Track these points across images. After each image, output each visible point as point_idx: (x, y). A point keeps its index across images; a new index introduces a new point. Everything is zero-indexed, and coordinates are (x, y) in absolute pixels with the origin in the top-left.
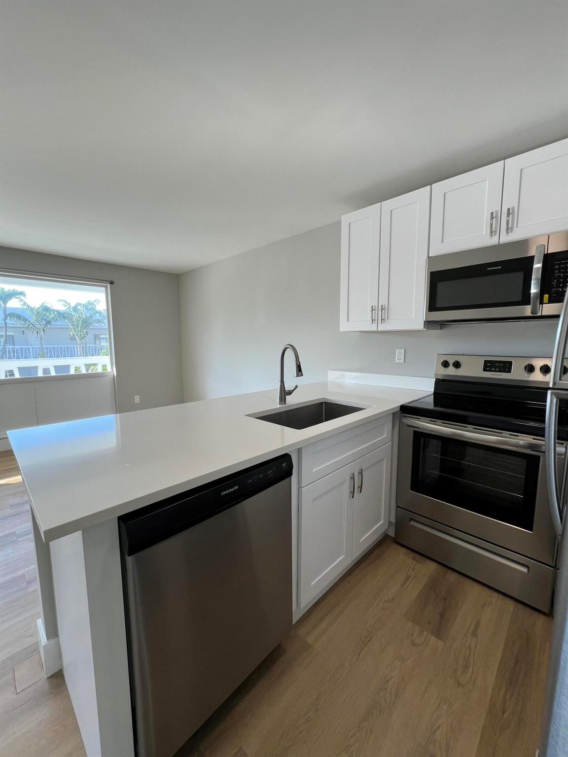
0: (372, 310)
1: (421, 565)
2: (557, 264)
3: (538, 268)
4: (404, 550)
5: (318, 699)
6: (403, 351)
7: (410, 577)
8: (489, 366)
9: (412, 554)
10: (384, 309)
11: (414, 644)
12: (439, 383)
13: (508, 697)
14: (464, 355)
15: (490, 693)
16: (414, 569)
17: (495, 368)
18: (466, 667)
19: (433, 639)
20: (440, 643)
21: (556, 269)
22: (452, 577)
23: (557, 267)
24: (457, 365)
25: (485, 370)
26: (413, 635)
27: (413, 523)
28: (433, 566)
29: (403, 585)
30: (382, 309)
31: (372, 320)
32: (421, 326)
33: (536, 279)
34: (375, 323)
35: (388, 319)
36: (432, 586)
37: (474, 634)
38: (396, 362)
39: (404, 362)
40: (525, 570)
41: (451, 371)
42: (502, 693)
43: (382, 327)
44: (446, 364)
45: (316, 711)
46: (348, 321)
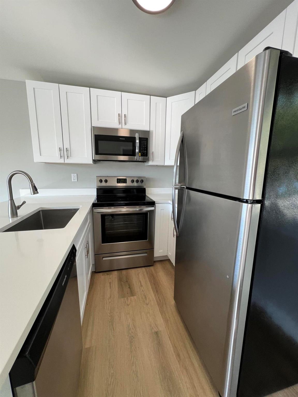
0: (60, 150)
1: (111, 275)
2: (142, 142)
3: (138, 142)
4: (101, 274)
5: (110, 363)
6: (76, 175)
7: (111, 282)
8: (119, 181)
9: (105, 273)
10: (68, 151)
11: (128, 305)
12: (99, 190)
13: (159, 296)
14: (108, 176)
15: (155, 299)
16: (110, 279)
17: (121, 181)
18: (146, 298)
19: (132, 297)
20: (135, 297)
21: (142, 144)
22: (124, 272)
23: (142, 143)
24: (106, 181)
25: (118, 183)
26: (126, 302)
27: (104, 259)
28: (116, 273)
29: (110, 288)
30: (67, 150)
31: (61, 156)
32: (91, 162)
33: (138, 146)
34: (62, 158)
35: (71, 156)
36: (120, 280)
37: (141, 286)
38: (72, 181)
39: (77, 181)
40: (146, 255)
41: (104, 184)
42: (157, 296)
43: (67, 161)
44: (101, 181)
45: (113, 367)
46: (40, 155)
